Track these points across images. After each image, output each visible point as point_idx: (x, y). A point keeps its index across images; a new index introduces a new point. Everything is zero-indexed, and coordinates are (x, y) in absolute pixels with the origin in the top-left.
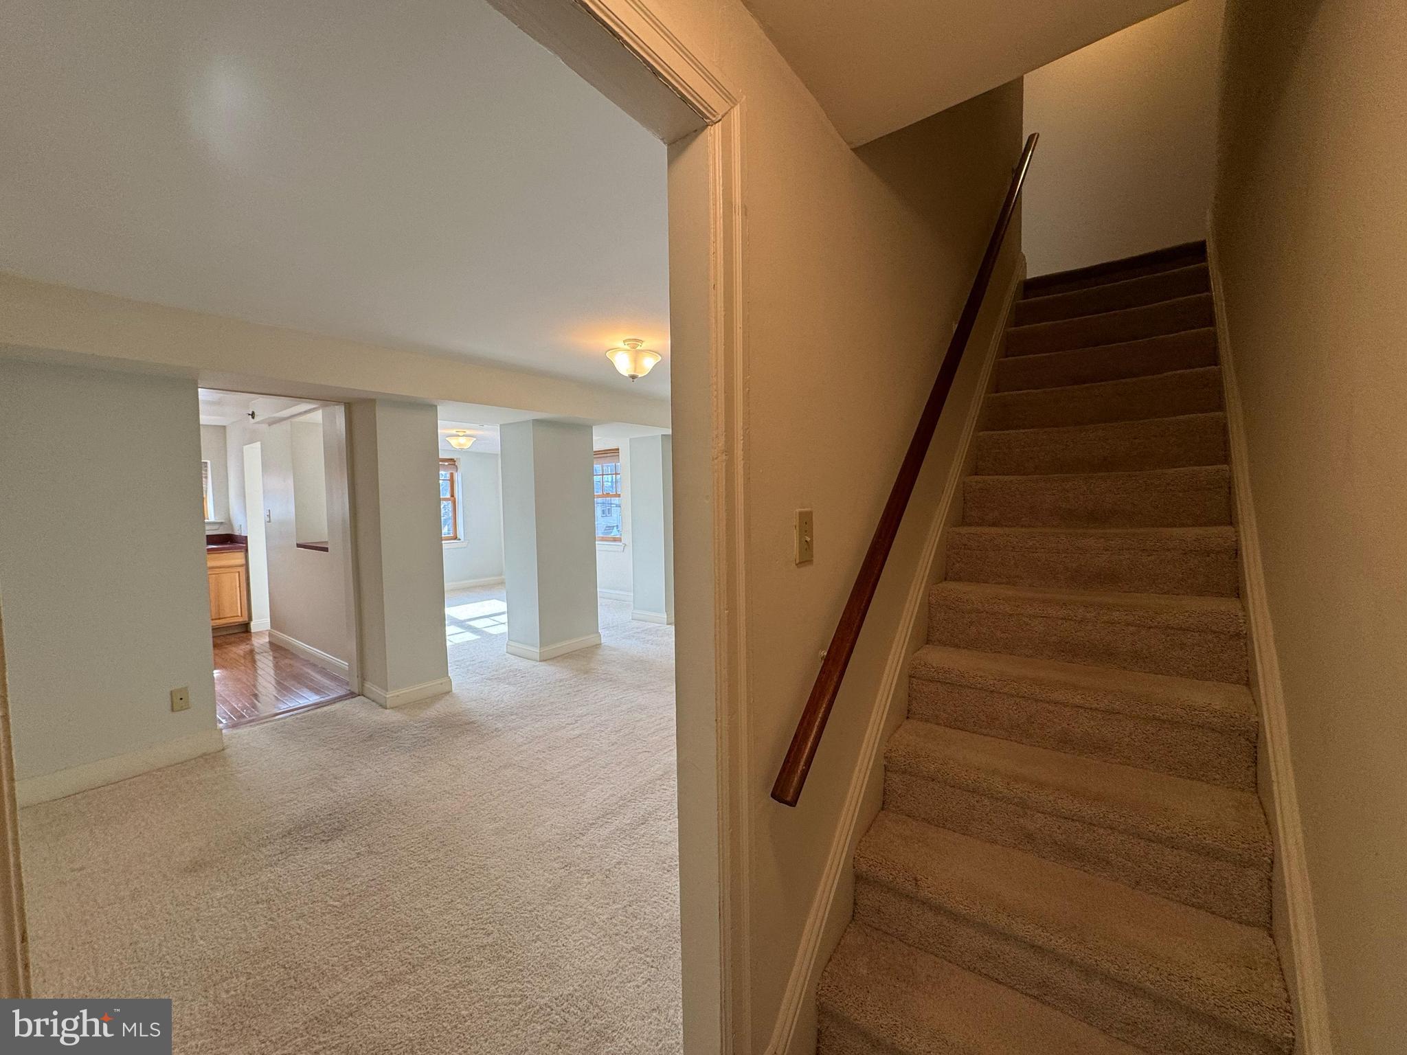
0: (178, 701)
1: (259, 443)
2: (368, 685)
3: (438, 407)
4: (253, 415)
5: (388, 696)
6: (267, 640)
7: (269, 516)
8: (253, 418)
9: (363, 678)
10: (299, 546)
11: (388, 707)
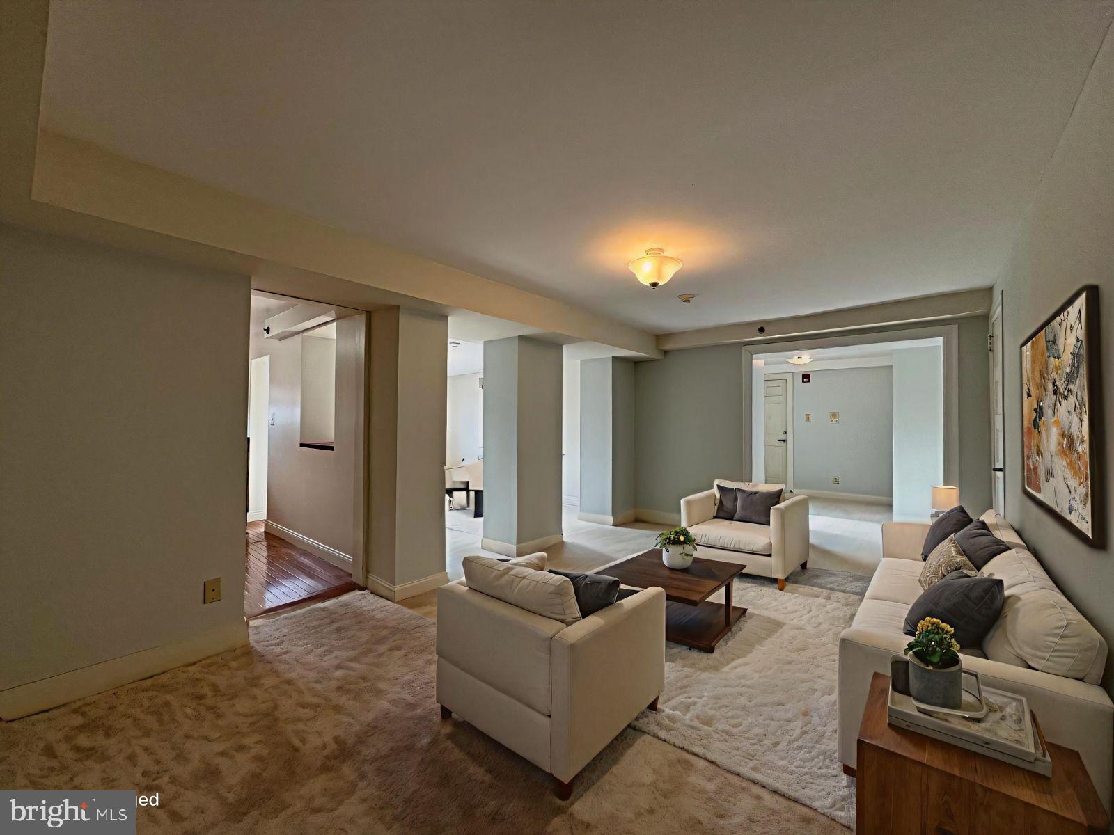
0: (210, 592)
1: (269, 356)
2: (372, 577)
3: (449, 318)
4: (268, 330)
5: (396, 589)
6: (263, 530)
7: (273, 419)
8: (268, 332)
9: (367, 570)
10: (302, 445)
11: (396, 600)
